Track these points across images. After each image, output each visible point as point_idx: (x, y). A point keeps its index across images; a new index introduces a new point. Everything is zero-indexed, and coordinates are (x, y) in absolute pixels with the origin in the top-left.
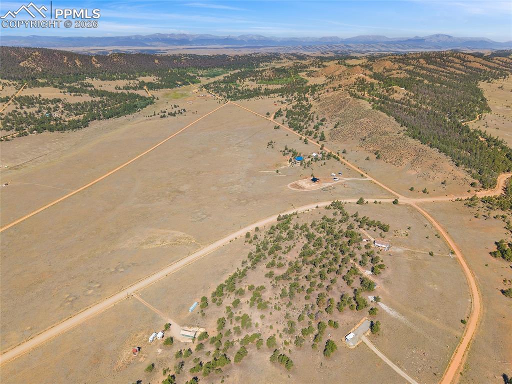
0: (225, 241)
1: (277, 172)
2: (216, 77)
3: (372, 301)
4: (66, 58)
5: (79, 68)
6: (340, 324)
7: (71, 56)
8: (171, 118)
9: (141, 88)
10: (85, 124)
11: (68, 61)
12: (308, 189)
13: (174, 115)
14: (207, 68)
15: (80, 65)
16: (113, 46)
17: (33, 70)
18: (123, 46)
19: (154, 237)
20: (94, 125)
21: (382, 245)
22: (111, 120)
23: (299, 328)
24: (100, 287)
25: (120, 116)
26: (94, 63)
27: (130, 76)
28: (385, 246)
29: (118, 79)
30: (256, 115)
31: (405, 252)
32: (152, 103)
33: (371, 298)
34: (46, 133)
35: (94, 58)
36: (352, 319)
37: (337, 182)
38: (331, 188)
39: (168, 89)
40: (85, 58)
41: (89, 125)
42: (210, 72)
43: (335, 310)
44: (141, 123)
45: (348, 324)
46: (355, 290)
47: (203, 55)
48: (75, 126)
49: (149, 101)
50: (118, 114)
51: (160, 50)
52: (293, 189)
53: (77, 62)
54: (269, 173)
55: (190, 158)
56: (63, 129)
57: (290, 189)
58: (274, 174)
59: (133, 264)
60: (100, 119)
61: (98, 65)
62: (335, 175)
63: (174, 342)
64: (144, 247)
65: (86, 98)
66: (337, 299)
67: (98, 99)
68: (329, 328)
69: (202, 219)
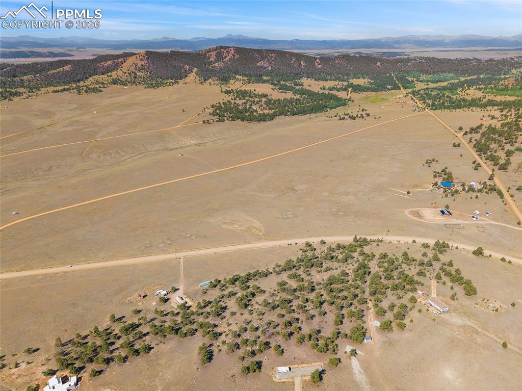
0: (284, 242)
1: (408, 193)
2: (439, 83)
3: (346, 352)
4: (294, 59)
5: (302, 69)
6: (286, 354)
7: (299, 57)
8: (350, 121)
9: (346, 89)
10: (272, 117)
11: (295, 61)
12: (427, 220)
13: (354, 118)
14: (434, 73)
15: (304, 66)
16: (361, 48)
17: (265, 68)
18: (370, 48)
19: (238, 220)
20: (279, 120)
21: (436, 306)
22: (295, 117)
23: (246, 336)
24: (170, 244)
25: (306, 114)
26: (316, 64)
27: (343, 78)
28: (439, 309)
29: (331, 80)
30: (446, 128)
31: (464, 327)
32: (345, 104)
33: (349, 348)
34: (238, 122)
35: (318, 60)
36: (305, 356)
37: (474, 222)
38: (458, 226)
39: (373, 93)
40: (310, 60)
41: (274, 119)
42: (436, 77)
43: (294, 339)
44: (318, 123)
45: (295, 358)
46: (339, 333)
47: (443, 58)
48: (263, 118)
49: (343, 103)
50: (304, 112)
51: (405, 52)
52: (409, 215)
53: (302, 63)
54: (398, 192)
55: (332, 161)
56: (251, 119)
57: (406, 215)
58: (403, 194)
59: (204, 236)
60: (286, 115)
61: (320, 66)
62: (478, 213)
63: (167, 303)
64: (224, 226)
65: (289, 95)
66: (306, 330)
67: (297, 97)
68: (271, 351)
69: (288, 218)
